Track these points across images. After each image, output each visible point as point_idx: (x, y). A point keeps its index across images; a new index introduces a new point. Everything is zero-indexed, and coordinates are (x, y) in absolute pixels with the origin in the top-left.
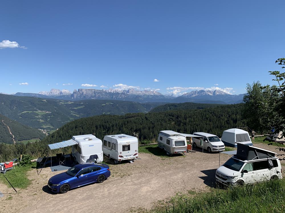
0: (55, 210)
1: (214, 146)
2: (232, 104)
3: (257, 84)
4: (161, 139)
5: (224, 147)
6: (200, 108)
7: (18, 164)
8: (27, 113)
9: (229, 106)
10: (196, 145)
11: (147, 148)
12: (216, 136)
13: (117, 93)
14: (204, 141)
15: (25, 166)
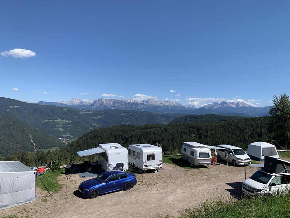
0: (87, 213)
1: (239, 159)
2: (256, 117)
3: (284, 96)
4: (185, 150)
5: (250, 160)
6: (222, 121)
7: (49, 169)
8: (49, 121)
9: (253, 119)
10: (220, 157)
11: (170, 159)
12: (241, 149)
13: (137, 103)
14: (229, 153)
15: (55, 171)
